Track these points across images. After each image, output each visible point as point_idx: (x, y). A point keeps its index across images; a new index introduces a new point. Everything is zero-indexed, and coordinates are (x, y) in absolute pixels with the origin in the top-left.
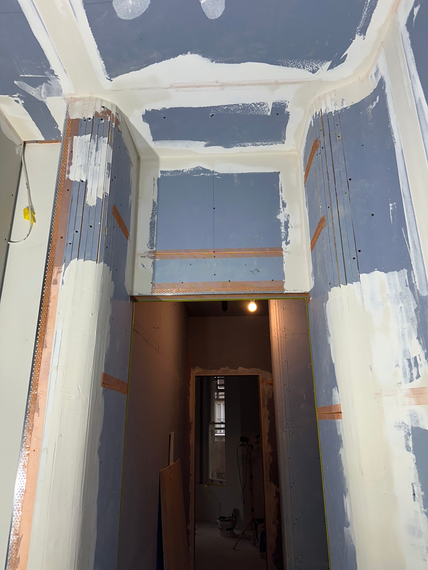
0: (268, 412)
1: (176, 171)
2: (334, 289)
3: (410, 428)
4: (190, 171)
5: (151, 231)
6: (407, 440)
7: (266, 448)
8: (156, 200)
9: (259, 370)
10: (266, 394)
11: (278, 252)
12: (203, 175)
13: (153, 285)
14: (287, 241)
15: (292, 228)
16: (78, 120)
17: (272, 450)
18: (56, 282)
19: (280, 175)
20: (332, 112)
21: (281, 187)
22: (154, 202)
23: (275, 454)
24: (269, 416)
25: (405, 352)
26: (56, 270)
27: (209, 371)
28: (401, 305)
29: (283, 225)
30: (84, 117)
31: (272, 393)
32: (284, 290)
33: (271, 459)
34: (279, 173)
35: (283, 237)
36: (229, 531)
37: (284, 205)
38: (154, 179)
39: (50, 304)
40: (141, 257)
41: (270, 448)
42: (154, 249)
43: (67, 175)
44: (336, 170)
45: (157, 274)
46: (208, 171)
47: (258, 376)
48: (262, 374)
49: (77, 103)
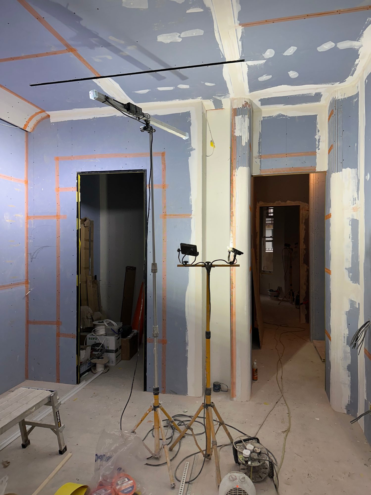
0: (304, 227)
1: (270, 116)
2: (333, 174)
3: (351, 219)
4: (276, 116)
5: (259, 146)
6: (350, 222)
7: (302, 246)
8: (261, 131)
9: (300, 202)
10: (304, 216)
11: (315, 153)
12: (282, 118)
13: (261, 170)
14: (318, 148)
15: (321, 142)
16: (236, 108)
17: (306, 247)
18: (234, 175)
19: (317, 116)
20: (340, 99)
21: (318, 122)
22: (260, 132)
23: (307, 250)
24: (305, 229)
25: (353, 196)
26: (234, 171)
27: (268, 204)
28: (354, 180)
29: (317, 141)
30: (238, 107)
31: (308, 216)
32: (316, 170)
33: (305, 252)
34: (317, 115)
35: (317, 146)
36: (276, 297)
37: (319, 131)
38: (260, 121)
39: (234, 183)
40: (255, 158)
41: (305, 246)
42: (261, 154)
43: (234, 134)
44: (338, 126)
45: (262, 165)
46: (284, 116)
47: (300, 206)
48: (302, 205)
49: (235, 101)
